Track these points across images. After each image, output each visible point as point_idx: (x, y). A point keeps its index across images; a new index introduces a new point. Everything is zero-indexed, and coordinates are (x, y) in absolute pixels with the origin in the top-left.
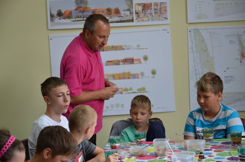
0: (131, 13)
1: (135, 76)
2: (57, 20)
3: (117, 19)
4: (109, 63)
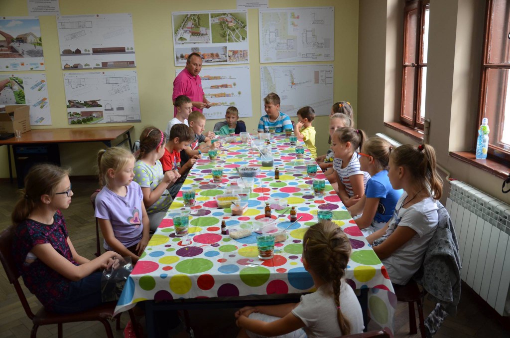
0: (226, 57)
1: (228, 95)
2: (180, 60)
3: (217, 60)
4: (212, 87)
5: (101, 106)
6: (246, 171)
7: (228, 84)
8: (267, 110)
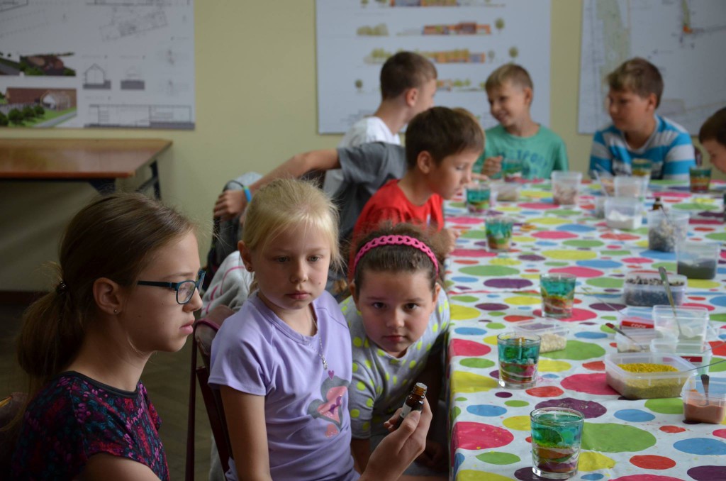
1: (477, 58)
4: (429, 30)
5: (71, 73)
6: (646, 288)
7: (480, 22)
8: (615, 109)
